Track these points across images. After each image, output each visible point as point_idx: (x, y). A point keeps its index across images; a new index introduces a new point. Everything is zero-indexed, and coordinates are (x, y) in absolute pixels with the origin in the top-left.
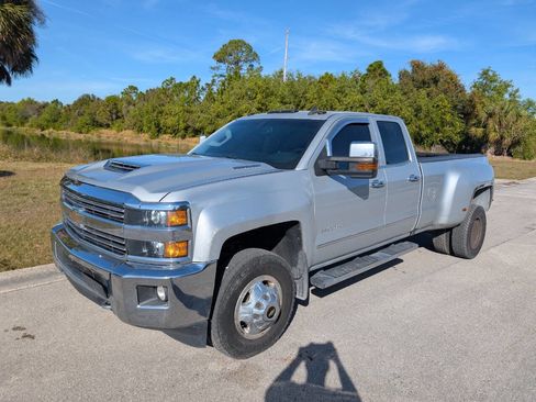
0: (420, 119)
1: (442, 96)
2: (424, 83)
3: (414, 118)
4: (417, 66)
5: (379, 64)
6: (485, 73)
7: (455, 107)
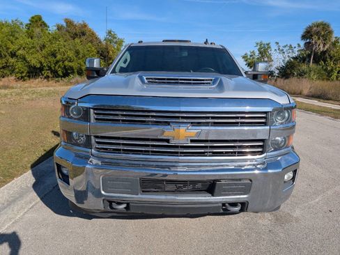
0: (79, 59)
1: (90, 44)
2: (76, 34)
3: (75, 58)
4: (69, 23)
5: (39, 18)
6: (110, 32)
7: (98, 52)
